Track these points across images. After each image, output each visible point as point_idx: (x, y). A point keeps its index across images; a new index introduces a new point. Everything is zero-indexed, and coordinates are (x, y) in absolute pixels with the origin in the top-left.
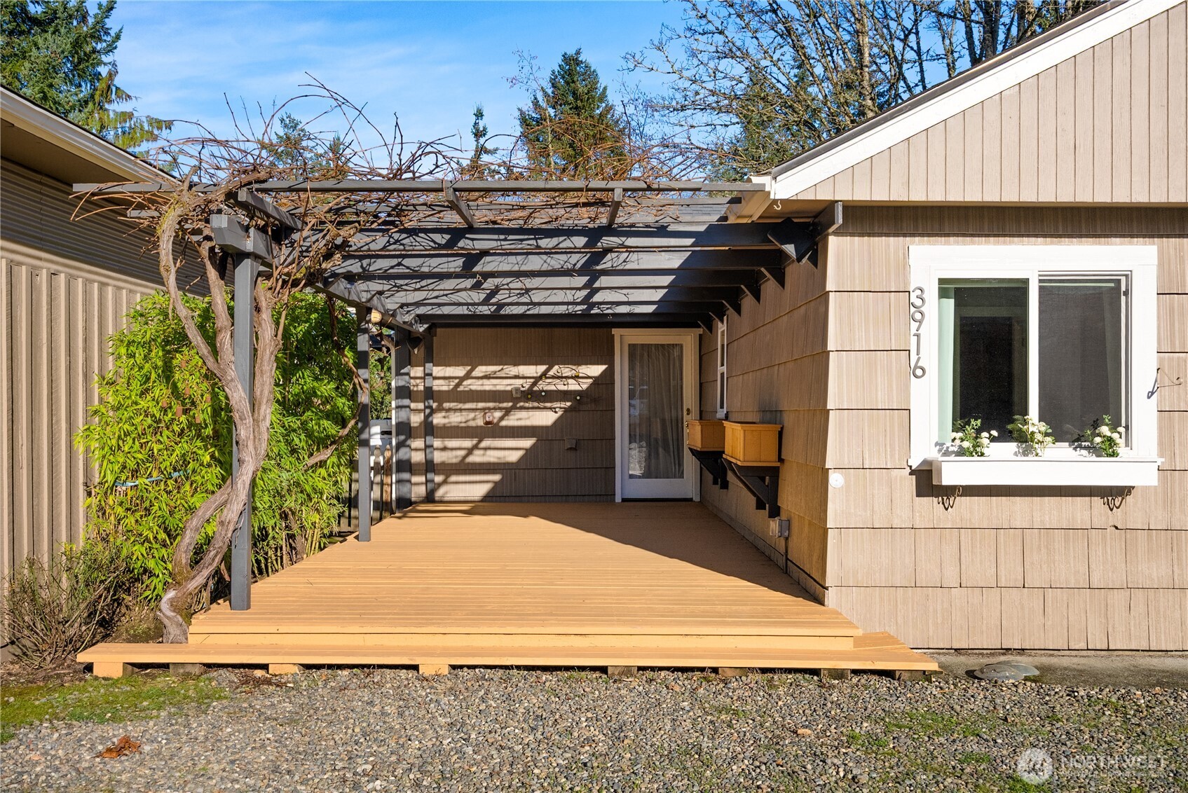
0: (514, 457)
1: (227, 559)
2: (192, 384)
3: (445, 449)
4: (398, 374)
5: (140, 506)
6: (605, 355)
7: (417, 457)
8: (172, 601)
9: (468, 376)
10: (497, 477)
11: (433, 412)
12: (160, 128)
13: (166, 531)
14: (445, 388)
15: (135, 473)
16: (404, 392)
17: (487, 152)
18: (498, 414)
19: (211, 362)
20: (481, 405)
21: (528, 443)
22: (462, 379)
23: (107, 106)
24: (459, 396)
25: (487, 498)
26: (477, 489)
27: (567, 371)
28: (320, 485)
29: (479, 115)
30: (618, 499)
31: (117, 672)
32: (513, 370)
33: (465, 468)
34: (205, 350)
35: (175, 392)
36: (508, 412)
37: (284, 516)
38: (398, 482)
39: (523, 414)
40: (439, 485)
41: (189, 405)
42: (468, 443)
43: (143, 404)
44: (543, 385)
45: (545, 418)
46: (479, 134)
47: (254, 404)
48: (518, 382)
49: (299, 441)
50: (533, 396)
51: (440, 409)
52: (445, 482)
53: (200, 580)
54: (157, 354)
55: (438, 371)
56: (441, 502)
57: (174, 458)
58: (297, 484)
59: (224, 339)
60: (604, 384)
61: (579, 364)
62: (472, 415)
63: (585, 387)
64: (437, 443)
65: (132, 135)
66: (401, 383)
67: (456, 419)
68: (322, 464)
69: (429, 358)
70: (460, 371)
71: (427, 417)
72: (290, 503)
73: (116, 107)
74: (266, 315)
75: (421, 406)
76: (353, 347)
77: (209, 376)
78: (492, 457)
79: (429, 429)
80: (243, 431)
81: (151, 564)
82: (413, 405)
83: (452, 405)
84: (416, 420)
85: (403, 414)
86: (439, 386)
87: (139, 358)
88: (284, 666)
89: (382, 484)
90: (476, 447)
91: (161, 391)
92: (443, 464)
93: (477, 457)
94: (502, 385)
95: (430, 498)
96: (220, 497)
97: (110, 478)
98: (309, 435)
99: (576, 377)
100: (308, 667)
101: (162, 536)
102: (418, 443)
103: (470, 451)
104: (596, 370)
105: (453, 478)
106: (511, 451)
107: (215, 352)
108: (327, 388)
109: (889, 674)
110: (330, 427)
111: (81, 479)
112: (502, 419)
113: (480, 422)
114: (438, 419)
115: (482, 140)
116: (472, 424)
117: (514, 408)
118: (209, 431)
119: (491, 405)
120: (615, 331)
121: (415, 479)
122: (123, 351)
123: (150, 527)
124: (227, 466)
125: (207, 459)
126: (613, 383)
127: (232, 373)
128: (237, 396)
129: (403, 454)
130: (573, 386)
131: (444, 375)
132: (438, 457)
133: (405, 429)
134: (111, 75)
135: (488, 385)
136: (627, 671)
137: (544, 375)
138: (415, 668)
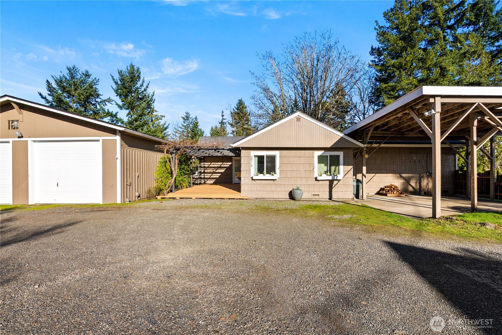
0: (218, 177)
1: (172, 187)
2: (168, 167)
3: (207, 175)
4: (200, 164)
5: (162, 181)
6: (231, 161)
7: (203, 177)
8: (166, 192)
9: (210, 164)
10: (215, 180)
11: (205, 170)
12: (163, 117)
13: (165, 185)
14: (207, 166)
15: (161, 178)
16: (200, 167)
17: (224, 119)
18: (215, 170)
19: (170, 165)
20: (212, 169)
21: (220, 175)
22: (209, 165)
23: (153, 113)
24: (209, 167)
25: (214, 183)
26: (212, 181)
27: (225, 163)
28: (186, 180)
29: (223, 112)
30: (233, 183)
31: (160, 198)
32: (217, 163)
33: (210, 178)
34: (169, 164)
35: (166, 168)
36: (216, 170)
37: (180, 184)
38: (200, 180)
39: (219, 170)
40: (206, 181)
41: (168, 170)
42: (211, 175)
43: (162, 169)
44: (222, 166)
45: (222, 171)
46: (223, 116)
47: (175, 170)
48: (218, 165)
49: (182, 174)
50: (220, 167)
51: (206, 169)
52: (207, 181)
53: (169, 190)
54: (164, 163)
55: (205, 163)
56: (206, 183)
57: (166, 176)
58: (182, 180)
59: (172, 162)
60: (231, 165)
61: (227, 162)
62: (211, 170)
63: (228, 166)
64: (206, 175)
65: (157, 119)
66: (200, 165)
67: (209, 171)
68: (186, 177)
69: (204, 162)
70: (209, 164)
71: (204, 171)
72: (181, 182)
73: (155, 113)
74: (176, 159)
75: (203, 169)
76: (190, 161)
77: (170, 166)
78: (214, 177)
79: (204, 173)
80: (174, 173)
81: (163, 188)
82: (202, 169)
83: (208, 169)
84: (202, 171)
85: (200, 170)
86: (206, 166)
87: (162, 164)
88: (178, 198)
89: (197, 181)
90: (212, 175)
91: (164, 168)
92: (207, 178)
93: (212, 177)
94: (216, 166)
95: (205, 183)
96: (171, 180)
97: (158, 178)
98: (184, 173)
99: (227, 165)
100: (180, 198)
101: (164, 185)
102: (203, 175)
103: (211, 176)
104: (230, 163)
105: (208, 180)
106: (217, 176)
107: (171, 164)
108: (186, 167)
109: (243, 199)
110: (187, 172)
111: (154, 179)
112: (216, 171)
113: (212, 171)
114: (206, 171)
115: (223, 117)
116: (211, 172)
117: (217, 169)
118: (170, 173)
119: (214, 169)
120: (233, 157)
121: (202, 180)
122: (160, 163)
123: (163, 184)
124: (172, 177)
125: (170, 176)
126: (232, 166)
127: (172, 166)
128: (173, 169)
129: (200, 176)
130: (226, 166)
131: (207, 164)
132: (206, 177)
133: (201, 173)
134: (153, 108)
135: (213, 166)
136: (215, 198)
137: (222, 164)
138: (192, 198)
